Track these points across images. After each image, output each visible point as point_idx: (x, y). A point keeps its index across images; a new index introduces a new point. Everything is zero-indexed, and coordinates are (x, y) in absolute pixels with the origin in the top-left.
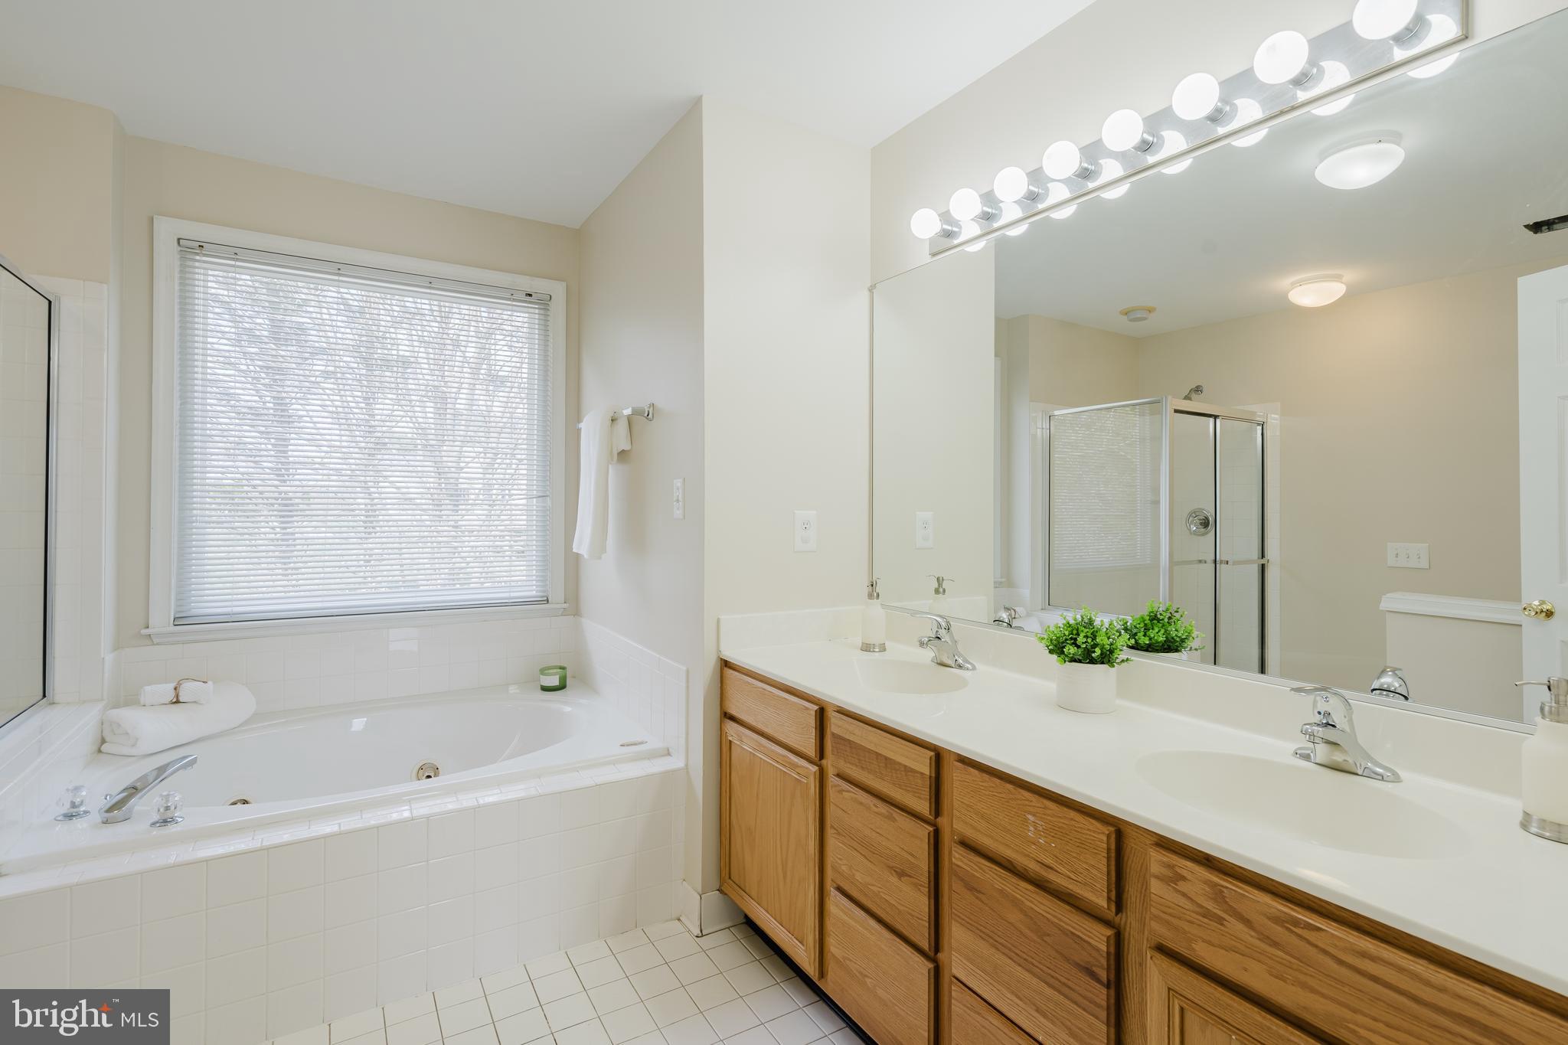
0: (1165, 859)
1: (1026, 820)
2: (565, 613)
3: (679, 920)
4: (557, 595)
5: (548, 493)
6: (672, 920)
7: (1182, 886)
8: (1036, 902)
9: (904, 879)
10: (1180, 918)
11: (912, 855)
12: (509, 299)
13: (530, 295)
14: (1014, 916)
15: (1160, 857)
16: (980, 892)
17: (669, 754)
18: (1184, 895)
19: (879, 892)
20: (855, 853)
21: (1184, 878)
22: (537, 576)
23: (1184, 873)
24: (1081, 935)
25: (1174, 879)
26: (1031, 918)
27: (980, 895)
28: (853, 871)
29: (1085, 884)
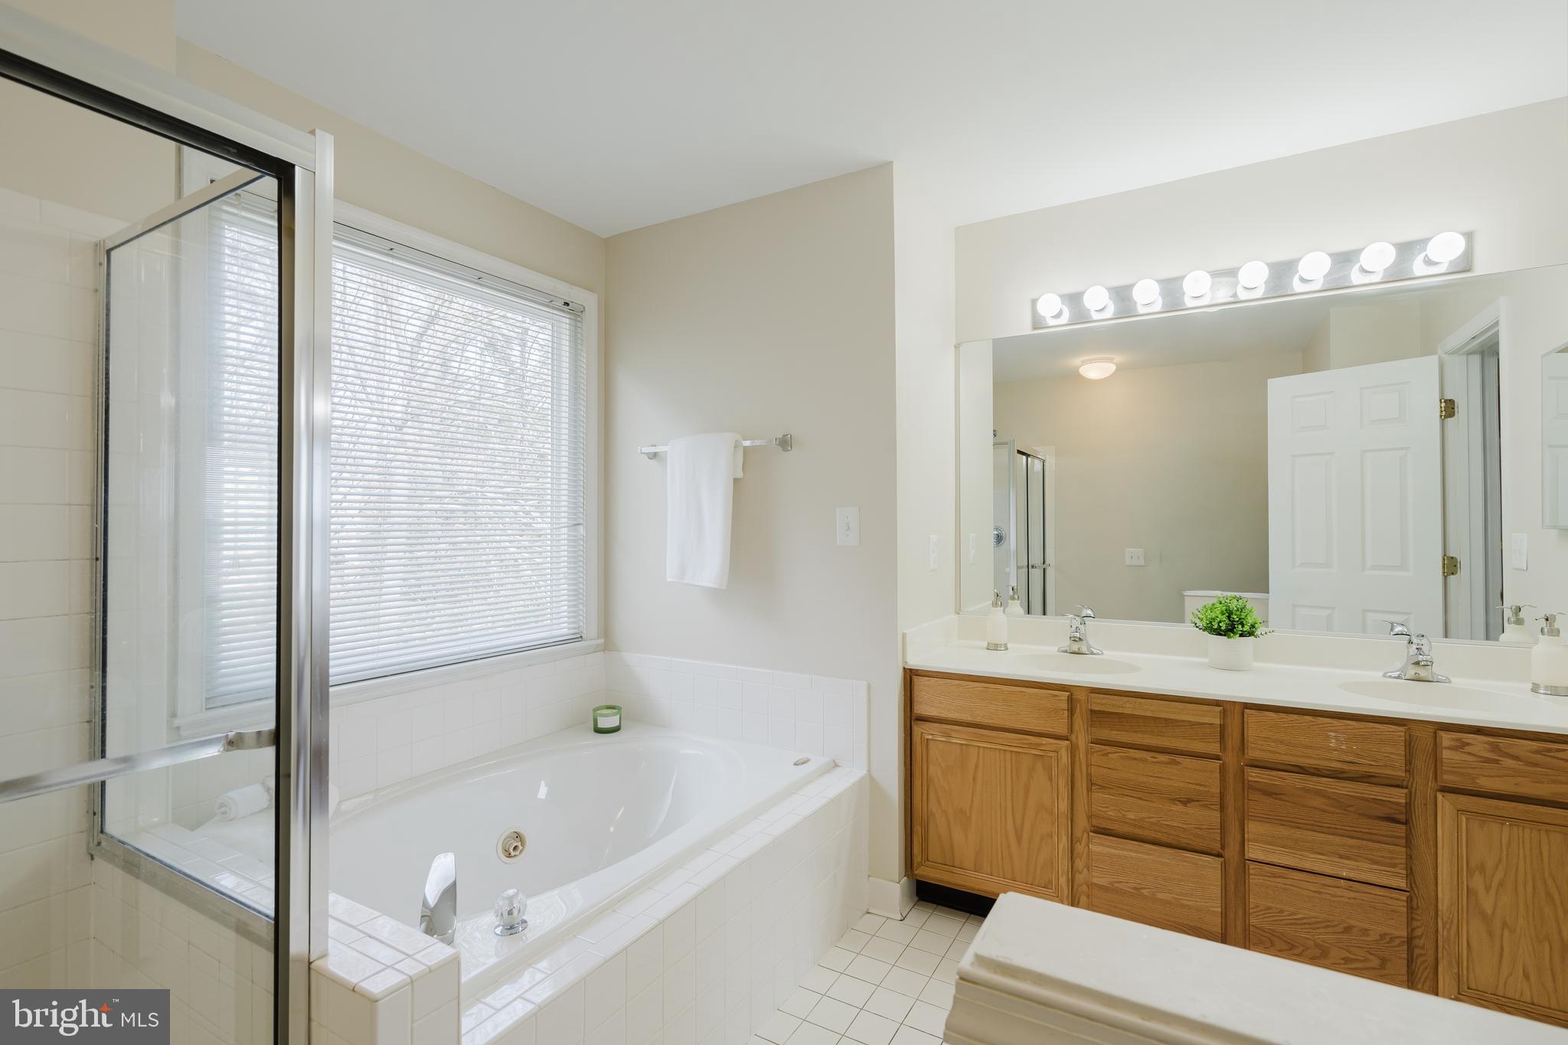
0: (1454, 737)
1: (1328, 736)
2: (596, 650)
3: (869, 913)
4: (591, 630)
5: (581, 521)
6: (864, 915)
7: (1468, 749)
8: (1338, 788)
9: (1188, 805)
10: (1466, 768)
11: (1201, 785)
12: (548, 306)
13: (567, 304)
14: (1318, 802)
15: (1449, 736)
16: (1276, 794)
17: (836, 765)
18: (1469, 754)
19: (1159, 821)
20: (1125, 799)
21: (1468, 744)
22: (569, 612)
23: (1470, 741)
24: (1381, 798)
25: (1461, 746)
26: (1334, 799)
27: (1279, 796)
28: (1124, 813)
29: (1386, 766)
